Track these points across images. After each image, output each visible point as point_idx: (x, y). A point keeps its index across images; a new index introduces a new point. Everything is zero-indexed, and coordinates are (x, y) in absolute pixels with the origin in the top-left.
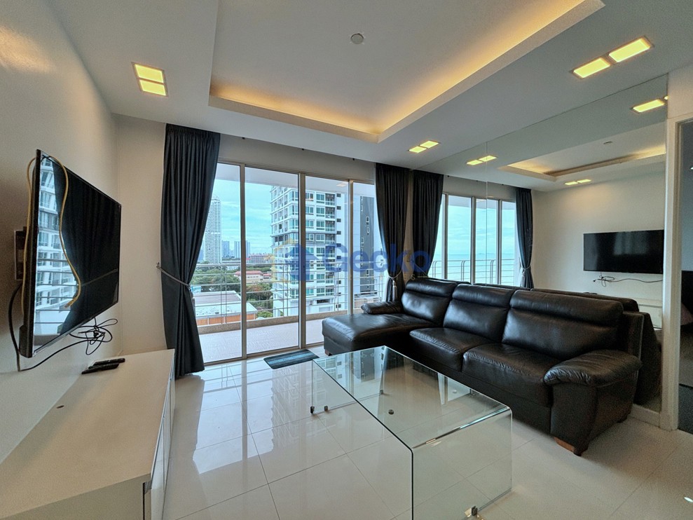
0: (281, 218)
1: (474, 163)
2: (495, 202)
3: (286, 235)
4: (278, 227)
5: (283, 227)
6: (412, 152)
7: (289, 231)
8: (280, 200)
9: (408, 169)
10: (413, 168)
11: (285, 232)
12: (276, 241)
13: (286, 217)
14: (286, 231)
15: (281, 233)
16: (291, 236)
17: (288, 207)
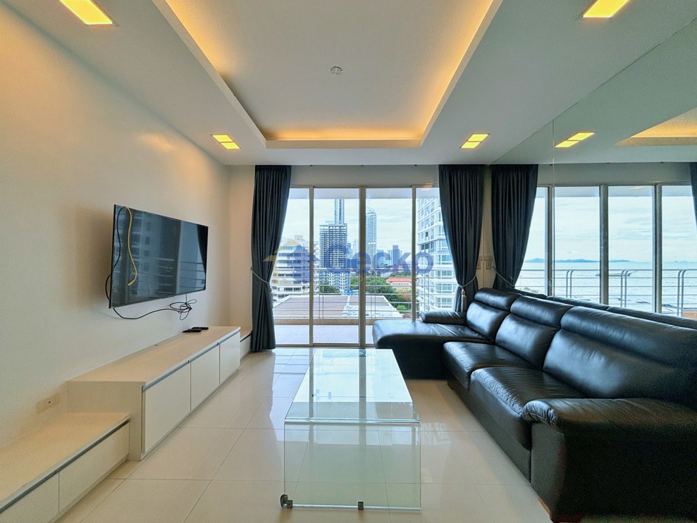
0: (427, 225)
1: (565, 144)
2: (650, 189)
3: (432, 243)
4: (425, 234)
5: (430, 235)
6: (463, 149)
7: (435, 238)
8: (427, 208)
9: (483, 166)
10: (489, 163)
11: (431, 240)
12: (423, 249)
13: (432, 224)
14: (432, 238)
15: (428, 241)
16: (437, 244)
17: (434, 214)
